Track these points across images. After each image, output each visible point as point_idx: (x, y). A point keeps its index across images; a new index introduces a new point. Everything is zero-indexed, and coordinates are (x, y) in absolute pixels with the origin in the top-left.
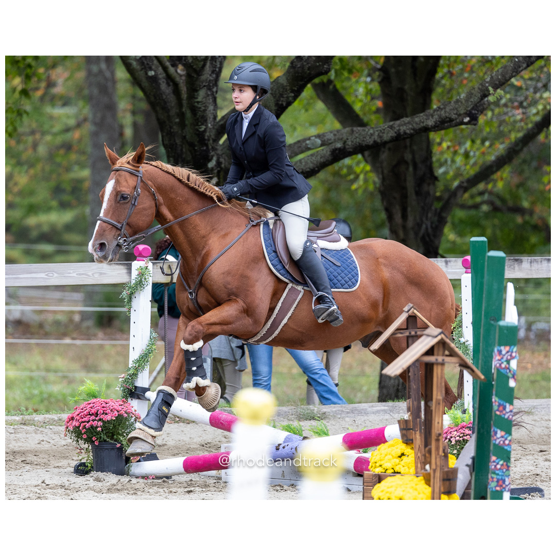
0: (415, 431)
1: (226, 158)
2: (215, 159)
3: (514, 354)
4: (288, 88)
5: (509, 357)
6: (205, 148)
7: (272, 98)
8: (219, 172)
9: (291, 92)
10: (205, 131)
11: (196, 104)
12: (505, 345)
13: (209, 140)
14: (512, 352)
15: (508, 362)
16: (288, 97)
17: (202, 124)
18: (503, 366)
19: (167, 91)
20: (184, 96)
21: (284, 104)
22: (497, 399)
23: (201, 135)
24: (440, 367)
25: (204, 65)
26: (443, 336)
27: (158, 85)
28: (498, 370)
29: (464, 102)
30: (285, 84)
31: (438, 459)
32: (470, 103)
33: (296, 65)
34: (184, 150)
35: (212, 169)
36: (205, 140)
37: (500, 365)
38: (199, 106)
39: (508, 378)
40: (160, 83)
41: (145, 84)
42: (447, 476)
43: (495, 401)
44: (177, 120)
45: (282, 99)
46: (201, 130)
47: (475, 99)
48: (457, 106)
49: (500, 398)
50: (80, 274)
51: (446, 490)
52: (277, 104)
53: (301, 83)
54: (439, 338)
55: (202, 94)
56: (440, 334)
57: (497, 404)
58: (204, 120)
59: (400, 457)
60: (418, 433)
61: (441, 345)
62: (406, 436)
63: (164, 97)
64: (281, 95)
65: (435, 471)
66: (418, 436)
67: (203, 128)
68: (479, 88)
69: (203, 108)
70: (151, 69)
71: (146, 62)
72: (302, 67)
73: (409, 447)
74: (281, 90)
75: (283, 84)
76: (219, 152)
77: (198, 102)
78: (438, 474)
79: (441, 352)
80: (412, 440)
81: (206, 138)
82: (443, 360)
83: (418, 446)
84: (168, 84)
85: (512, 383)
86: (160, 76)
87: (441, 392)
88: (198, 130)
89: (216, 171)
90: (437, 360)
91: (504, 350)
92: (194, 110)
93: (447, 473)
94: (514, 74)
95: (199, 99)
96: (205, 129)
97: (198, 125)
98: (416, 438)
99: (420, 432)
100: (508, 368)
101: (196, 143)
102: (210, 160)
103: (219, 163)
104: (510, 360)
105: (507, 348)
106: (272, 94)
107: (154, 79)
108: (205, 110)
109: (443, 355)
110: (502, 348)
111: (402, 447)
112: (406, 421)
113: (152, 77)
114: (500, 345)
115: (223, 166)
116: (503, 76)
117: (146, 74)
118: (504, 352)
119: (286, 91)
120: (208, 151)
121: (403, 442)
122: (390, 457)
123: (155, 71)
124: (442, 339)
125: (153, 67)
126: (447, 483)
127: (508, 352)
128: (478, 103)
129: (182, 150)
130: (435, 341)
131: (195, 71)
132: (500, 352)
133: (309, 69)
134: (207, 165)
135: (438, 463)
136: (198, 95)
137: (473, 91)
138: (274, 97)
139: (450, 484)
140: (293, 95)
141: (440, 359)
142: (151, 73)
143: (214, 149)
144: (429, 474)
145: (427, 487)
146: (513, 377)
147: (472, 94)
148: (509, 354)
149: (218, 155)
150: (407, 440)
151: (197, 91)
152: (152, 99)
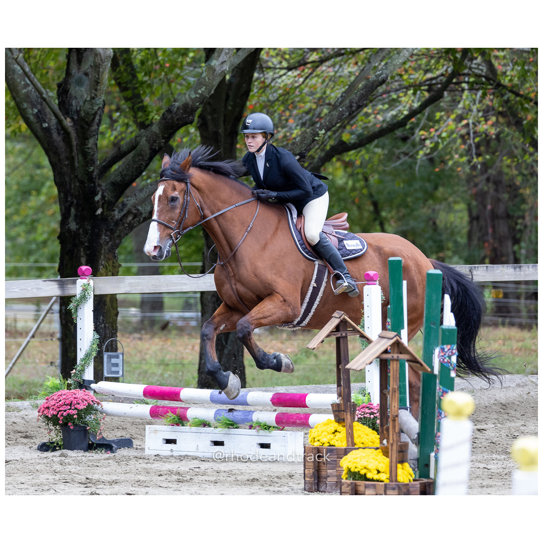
0: (346, 412)
1: (109, 193)
2: (100, 193)
3: (454, 351)
4: (160, 135)
5: (450, 354)
6: (93, 185)
7: (147, 144)
8: (103, 204)
9: (163, 139)
10: (93, 171)
11: (87, 150)
12: (447, 344)
13: (96, 178)
14: (453, 349)
15: (450, 357)
16: (160, 143)
17: (91, 166)
18: (446, 360)
19: (58, 139)
20: (74, 143)
21: (157, 148)
22: (441, 387)
23: (89, 175)
24: (395, 363)
25: (94, 119)
26: (397, 337)
27: (51, 134)
28: (442, 364)
29: (299, 144)
30: (158, 132)
31: (395, 436)
32: (304, 145)
33: (167, 117)
34: (72, 187)
35: (98, 201)
36: (93, 178)
37: (443, 360)
38: (89, 151)
39: (450, 370)
40: (52, 134)
41: (40, 133)
42: (401, 448)
43: (440, 388)
44: (66, 163)
45: (155, 144)
46: (90, 170)
47: (308, 142)
48: (293, 147)
49: (443, 386)
50: (22, 290)
51: (400, 460)
52: (151, 149)
53: (171, 131)
54: (395, 339)
55: (91, 142)
56: (395, 336)
57: (441, 391)
58: (93, 162)
59: (334, 433)
60: (349, 413)
61: (396, 345)
62: (339, 417)
63: (56, 144)
64: (155, 141)
65: (392, 445)
66: (349, 417)
67: (92, 168)
68: (311, 133)
69: (92, 153)
70: (45, 122)
71: (41, 116)
72: (172, 118)
73: (341, 425)
74: (155, 137)
75: (155, 132)
76: (103, 188)
77: (88, 148)
78: (395, 447)
79: (396, 351)
80: (344, 420)
81: (94, 176)
82: (398, 357)
83: (348, 424)
84: (59, 134)
85: (453, 374)
86: (53, 127)
87: (397, 382)
88: (88, 171)
89: (101, 203)
90: (393, 357)
91: (446, 348)
92: (85, 154)
93: (401, 446)
94: (339, 120)
95: (90, 146)
96: (93, 170)
97: (87, 166)
98: (347, 418)
99: (351, 413)
100: (450, 363)
101: (86, 181)
102: (96, 195)
103: (103, 197)
104: (451, 356)
105: (449, 347)
106: (146, 140)
107: (47, 130)
108: (93, 155)
109: (397, 353)
110: (445, 346)
111: (336, 426)
112: (338, 405)
113: (46, 128)
114: (443, 344)
115: (106, 199)
116: (330, 122)
117: (41, 126)
118: (446, 350)
119: (159, 137)
120: (95, 187)
121: (336, 421)
122: (327, 433)
123: (48, 124)
124: (397, 340)
125: (47, 120)
126: (401, 454)
127: (449, 349)
128: (310, 144)
129: (70, 186)
130: (392, 342)
131: (87, 123)
132: (443, 350)
133: (177, 120)
134: (94, 199)
135: (395, 439)
136: (88, 142)
137: (306, 135)
138: (149, 143)
139: (403, 455)
140: (164, 141)
141: (395, 356)
142: (45, 125)
143: (100, 185)
144: (387, 448)
145: (385, 457)
146: (454, 369)
147: (306, 137)
148: (450, 351)
149: (102, 190)
150: (339, 420)
151: (88, 139)
152: (46, 145)
